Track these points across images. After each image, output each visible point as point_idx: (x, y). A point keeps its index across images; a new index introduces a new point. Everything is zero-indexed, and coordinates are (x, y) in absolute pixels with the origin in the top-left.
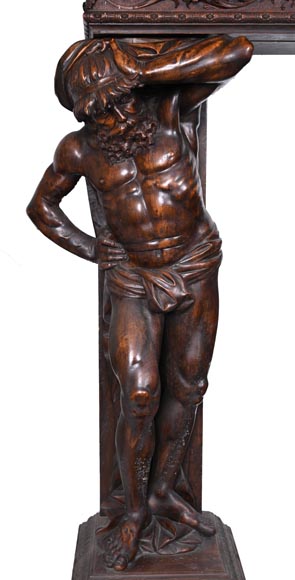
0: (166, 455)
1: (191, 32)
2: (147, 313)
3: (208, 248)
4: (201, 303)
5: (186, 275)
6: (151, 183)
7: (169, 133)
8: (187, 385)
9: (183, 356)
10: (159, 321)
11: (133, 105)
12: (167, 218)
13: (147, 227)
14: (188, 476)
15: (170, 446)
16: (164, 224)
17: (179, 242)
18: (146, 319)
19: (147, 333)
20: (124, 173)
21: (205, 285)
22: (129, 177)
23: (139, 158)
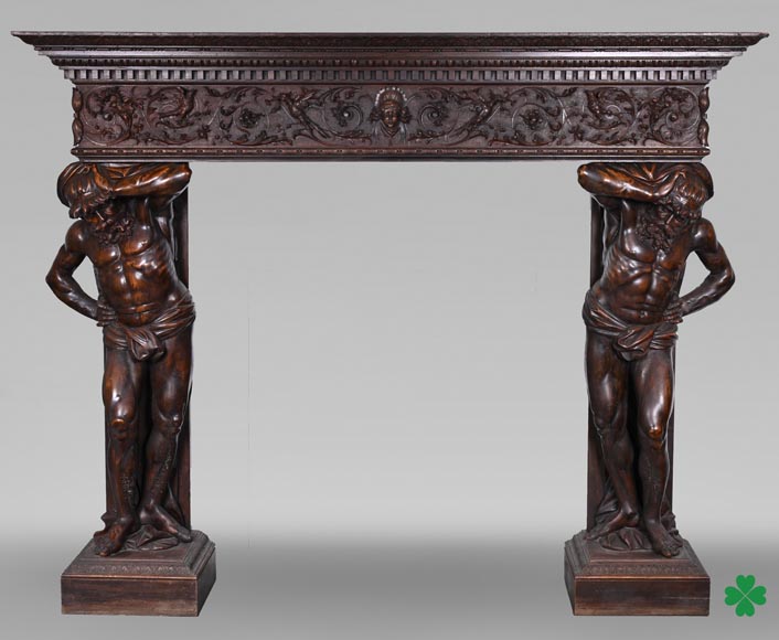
0: (153, 476)
1: (147, 161)
2: (129, 361)
3: (176, 313)
4: (173, 355)
5: (158, 333)
6: (129, 263)
7: (144, 228)
8: (163, 418)
9: (161, 395)
10: (139, 367)
11: (112, 209)
12: (142, 289)
13: (128, 296)
14: (177, 499)
15: (156, 469)
16: (139, 295)
17: (152, 308)
18: (128, 366)
19: (128, 376)
20: (113, 254)
21: (176, 341)
22: (116, 257)
23: (121, 244)
